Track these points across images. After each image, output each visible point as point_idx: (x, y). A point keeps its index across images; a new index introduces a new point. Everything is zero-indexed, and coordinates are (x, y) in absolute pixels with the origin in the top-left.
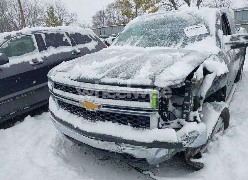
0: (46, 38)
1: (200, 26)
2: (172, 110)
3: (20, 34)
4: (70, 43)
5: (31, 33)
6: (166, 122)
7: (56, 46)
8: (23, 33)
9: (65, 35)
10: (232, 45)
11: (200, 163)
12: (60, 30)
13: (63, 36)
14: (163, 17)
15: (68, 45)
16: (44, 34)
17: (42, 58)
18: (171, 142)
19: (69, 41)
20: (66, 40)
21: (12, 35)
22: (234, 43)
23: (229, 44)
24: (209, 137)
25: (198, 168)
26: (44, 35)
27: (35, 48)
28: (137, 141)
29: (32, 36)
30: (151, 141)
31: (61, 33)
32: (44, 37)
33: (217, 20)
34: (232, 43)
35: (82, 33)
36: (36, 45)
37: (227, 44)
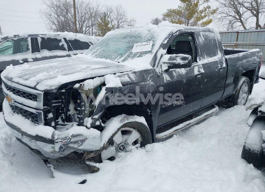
0: (42, 42)
1: (148, 43)
2: (73, 114)
3: (17, 36)
4: (67, 48)
5: (28, 36)
7: (50, 49)
8: (20, 36)
9: (63, 40)
10: (169, 65)
13: (60, 41)
15: (64, 49)
16: (41, 38)
17: (32, 58)
19: (66, 46)
20: (63, 45)
21: (9, 37)
22: (171, 63)
23: (167, 63)
24: (105, 144)
26: (41, 39)
27: (29, 49)
29: (28, 39)
31: (59, 38)
32: (39, 40)
33: (166, 39)
34: (169, 63)
35: (81, 40)
36: (30, 47)
37: (164, 63)
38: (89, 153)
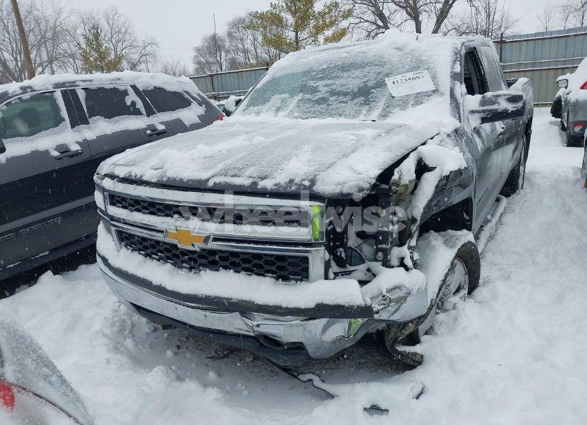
0: (87, 99)
1: (419, 75)
2: (356, 245)
3: (29, 90)
4: (143, 110)
5: (54, 88)
6: (343, 270)
7: (109, 114)
8: (36, 88)
9: (131, 91)
10: (483, 115)
11: (416, 354)
12: (120, 81)
13: (125, 93)
14: (345, 55)
15: (138, 112)
16: (83, 89)
17: (78, 143)
18: (351, 304)
19: (140, 105)
20: (133, 103)
21: (10, 92)
22: (488, 111)
23: (478, 112)
24: (432, 300)
25: (412, 363)
26: (84, 91)
27: (64, 120)
28: (284, 305)
29: (55, 94)
30: (312, 305)
31: (122, 88)
32: (82, 95)
33: (454, 62)
34: (484, 111)
35: (169, 88)
36: (64, 113)
37: (473, 112)
38: (402, 326)
